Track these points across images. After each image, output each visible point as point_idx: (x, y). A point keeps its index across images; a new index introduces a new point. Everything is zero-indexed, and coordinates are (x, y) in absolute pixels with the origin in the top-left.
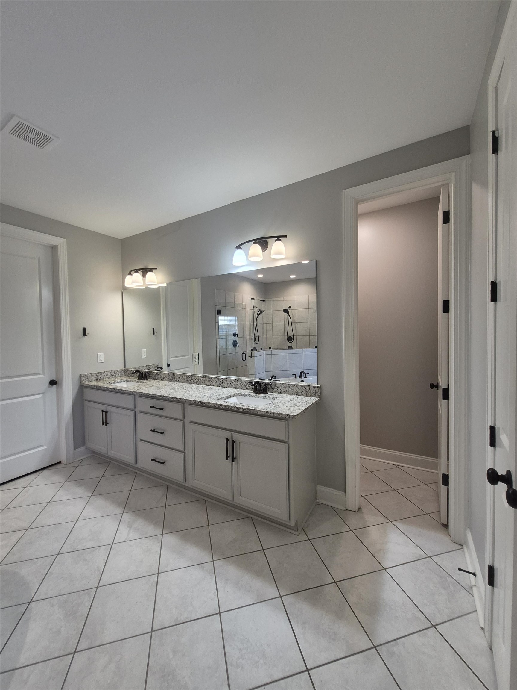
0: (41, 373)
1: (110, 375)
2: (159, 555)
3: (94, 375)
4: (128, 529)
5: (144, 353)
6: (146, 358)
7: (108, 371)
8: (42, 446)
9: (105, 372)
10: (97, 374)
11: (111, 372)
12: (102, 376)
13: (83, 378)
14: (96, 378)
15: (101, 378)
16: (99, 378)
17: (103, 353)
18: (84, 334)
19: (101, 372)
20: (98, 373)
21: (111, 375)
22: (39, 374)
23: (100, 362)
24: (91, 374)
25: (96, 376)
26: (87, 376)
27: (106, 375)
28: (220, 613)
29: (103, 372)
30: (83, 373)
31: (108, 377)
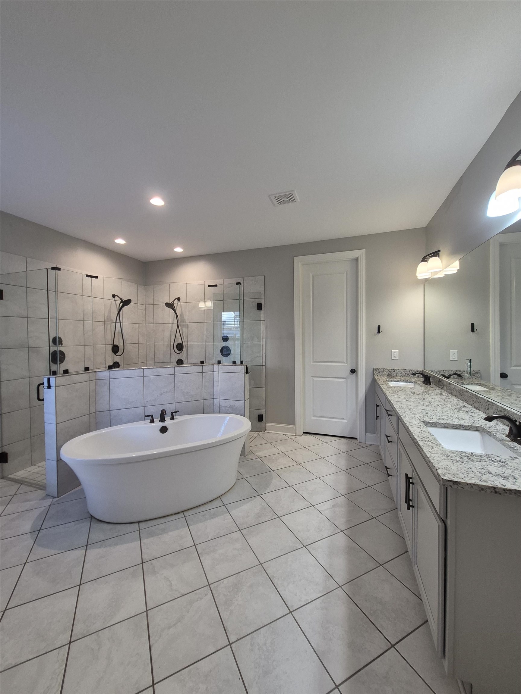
0: (345, 362)
1: (404, 373)
2: (321, 539)
3: (387, 371)
4: (331, 507)
5: (454, 354)
6: (457, 361)
7: (402, 370)
8: (343, 419)
9: (398, 369)
10: (390, 371)
11: (405, 370)
12: (395, 373)
13: (375, 371)
14: (388, 374)
15: (394, 374)
16: (392, 375)
17: (398, 350)
18: (379, 331)
19: (393, 369)
20: (391, 369)
21: (406, 374)
22: (343, 362)
23: (394, 359)
24: (383, 369)
25: (389, 372)
26: (380, 370)
27: (400, 373)
28: (291, 612)
29: (396, 369)
30: (378, 367)
31: (402, 375)
